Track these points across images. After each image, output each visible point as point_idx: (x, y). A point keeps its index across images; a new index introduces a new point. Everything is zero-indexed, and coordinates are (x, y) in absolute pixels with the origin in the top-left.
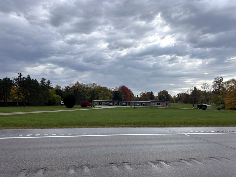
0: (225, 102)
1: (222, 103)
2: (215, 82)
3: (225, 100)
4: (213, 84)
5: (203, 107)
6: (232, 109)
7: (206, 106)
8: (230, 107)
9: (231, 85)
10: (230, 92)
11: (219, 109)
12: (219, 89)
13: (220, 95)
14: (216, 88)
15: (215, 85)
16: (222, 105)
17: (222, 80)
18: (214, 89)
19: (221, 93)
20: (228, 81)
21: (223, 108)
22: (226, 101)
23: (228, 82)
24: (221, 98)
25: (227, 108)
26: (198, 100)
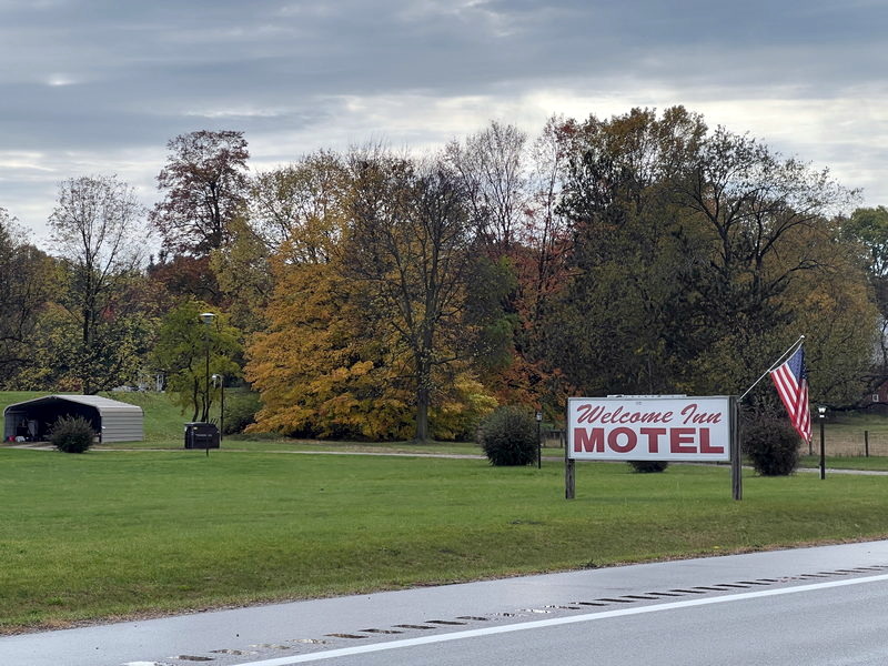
0: (258, 372)
1: (229, 380)
2: (180, 170)
3: (256, 345)
4: (164, 196)
6: (305, 433)
8: (293, 417)
12: (214, 240)
13: (217, 299)
14: (189, 234)
15: (182, 200)
16: (234, 399)
17: (241, 157)
18: (168, 242)
19: (225, 283)
21: (239, 426)
22: (267, 358)
24: (229, 332)
25: (274, 421)
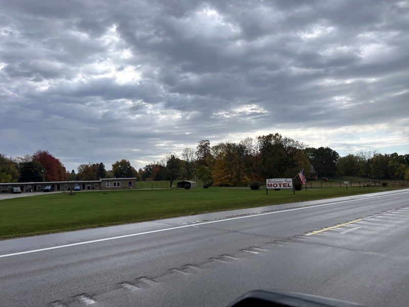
0: (213, 176)
1: (209, 178)
2: (200, 146)
3: (213, 172)
4: (198, 150)
5: (186, 185)
6: (221, 185)
7: (190, 183)
8: (219, 183)
9: (220, 151)
10: (219, 162)
11: (206, 187)
12: (205, 157)
13: (207, 165)
14: (201, 156)
15: (200, 151)
16: (210, 181)
17: (209, 144)
18: (198, 157)
19: (208, 163)
20: (216, 145)
21: (211, 185)
22: (215, 174)
23: (217, 148)
24: (209, 171)
25: (216, 184)
26: (178, 174)
